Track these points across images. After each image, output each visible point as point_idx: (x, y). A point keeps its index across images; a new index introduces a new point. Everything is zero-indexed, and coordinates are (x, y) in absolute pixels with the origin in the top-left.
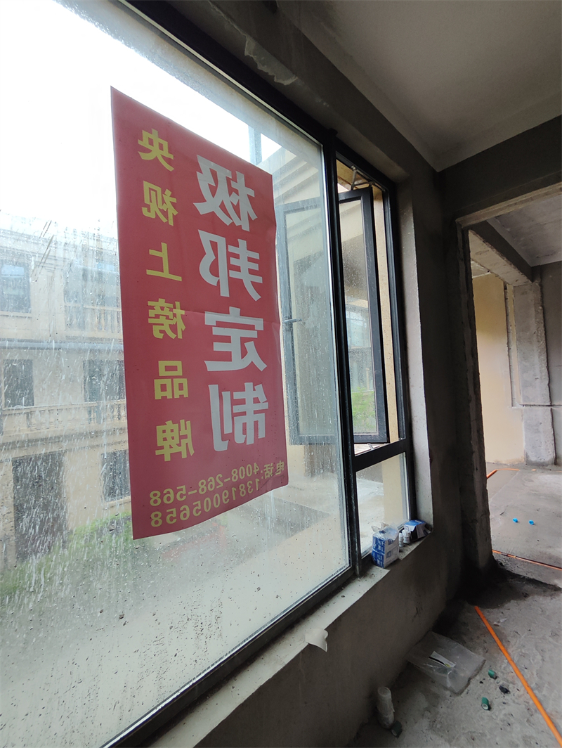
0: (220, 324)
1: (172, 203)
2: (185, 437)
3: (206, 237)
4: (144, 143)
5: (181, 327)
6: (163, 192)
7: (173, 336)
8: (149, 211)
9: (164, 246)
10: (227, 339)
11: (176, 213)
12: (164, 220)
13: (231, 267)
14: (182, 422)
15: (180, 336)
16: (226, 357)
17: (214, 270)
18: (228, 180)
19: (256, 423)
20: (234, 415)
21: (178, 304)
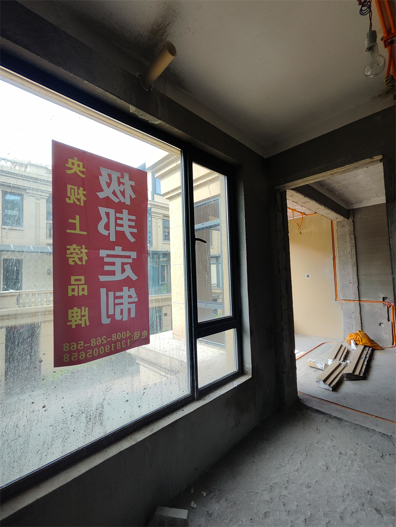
0: (108, 256)
1: (84, 194)
2: (85, 316)
3: (102, 210)
4: (69, 165)
5: (85, 258)
6: (78, 189)
7: (80, 263)
8: (70, 200)
9: (77, 217)
10: (113, 264)
11: (85, 199)
12: (78, 203)
13: (117, 225)
14: (83, 308)
15: (84, 263)
16: (113, 273)
17: (107, 227)
18: (118, 178)
19: (129, 310)
20: (115, 305)
21: (84, 246)
